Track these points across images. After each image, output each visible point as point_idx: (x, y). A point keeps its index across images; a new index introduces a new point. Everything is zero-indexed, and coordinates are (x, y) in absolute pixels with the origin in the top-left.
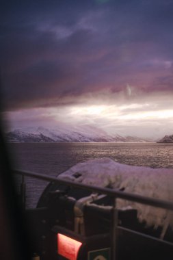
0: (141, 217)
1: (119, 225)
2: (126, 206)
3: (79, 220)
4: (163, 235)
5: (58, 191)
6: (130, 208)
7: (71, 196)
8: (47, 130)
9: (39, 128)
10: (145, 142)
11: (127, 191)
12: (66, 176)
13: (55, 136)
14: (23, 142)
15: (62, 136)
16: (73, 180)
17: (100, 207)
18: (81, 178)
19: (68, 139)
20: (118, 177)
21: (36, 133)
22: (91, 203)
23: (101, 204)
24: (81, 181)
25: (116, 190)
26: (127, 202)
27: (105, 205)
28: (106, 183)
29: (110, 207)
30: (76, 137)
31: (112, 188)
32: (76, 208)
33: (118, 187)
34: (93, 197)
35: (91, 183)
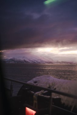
0: (62, 102)
1: (53, 104)
2: (56, 96)
3: (35, 102)
4: (72, 110)
5: (27, 89)
6: (58, 97)
7: (32, 91)
8: (27, 58)
9: (23, 57)
10: (69, 64)
11: (57, 90)
12: (30, 82)
13: (30, 61)
14: (16, 63)
15: (33, 61)
16: (34, 84)
17: (45, 96)
18: (37, 83)
19: (36, 62)
20: (53, 84)
21: (22, 59)
22: (41, 94)
23: (45, 95)
24: (37, 85)
25: (52, 89)
26: (57, 94)
27: (47, 96)
28: (48, 86)
29: (49, 97)
30: (39, 61)
31: (50, 88)
32: (34, 96)
33: (53, 88)
34: (42, 92)
35: (41, 86)
